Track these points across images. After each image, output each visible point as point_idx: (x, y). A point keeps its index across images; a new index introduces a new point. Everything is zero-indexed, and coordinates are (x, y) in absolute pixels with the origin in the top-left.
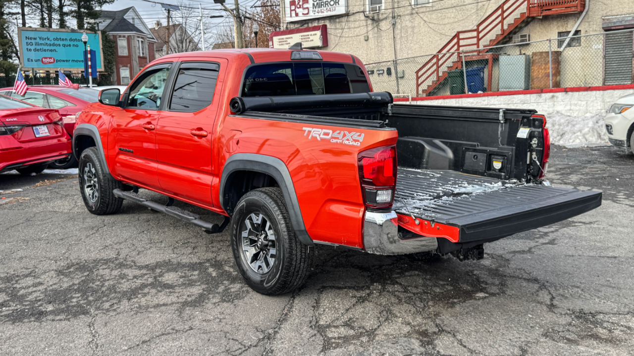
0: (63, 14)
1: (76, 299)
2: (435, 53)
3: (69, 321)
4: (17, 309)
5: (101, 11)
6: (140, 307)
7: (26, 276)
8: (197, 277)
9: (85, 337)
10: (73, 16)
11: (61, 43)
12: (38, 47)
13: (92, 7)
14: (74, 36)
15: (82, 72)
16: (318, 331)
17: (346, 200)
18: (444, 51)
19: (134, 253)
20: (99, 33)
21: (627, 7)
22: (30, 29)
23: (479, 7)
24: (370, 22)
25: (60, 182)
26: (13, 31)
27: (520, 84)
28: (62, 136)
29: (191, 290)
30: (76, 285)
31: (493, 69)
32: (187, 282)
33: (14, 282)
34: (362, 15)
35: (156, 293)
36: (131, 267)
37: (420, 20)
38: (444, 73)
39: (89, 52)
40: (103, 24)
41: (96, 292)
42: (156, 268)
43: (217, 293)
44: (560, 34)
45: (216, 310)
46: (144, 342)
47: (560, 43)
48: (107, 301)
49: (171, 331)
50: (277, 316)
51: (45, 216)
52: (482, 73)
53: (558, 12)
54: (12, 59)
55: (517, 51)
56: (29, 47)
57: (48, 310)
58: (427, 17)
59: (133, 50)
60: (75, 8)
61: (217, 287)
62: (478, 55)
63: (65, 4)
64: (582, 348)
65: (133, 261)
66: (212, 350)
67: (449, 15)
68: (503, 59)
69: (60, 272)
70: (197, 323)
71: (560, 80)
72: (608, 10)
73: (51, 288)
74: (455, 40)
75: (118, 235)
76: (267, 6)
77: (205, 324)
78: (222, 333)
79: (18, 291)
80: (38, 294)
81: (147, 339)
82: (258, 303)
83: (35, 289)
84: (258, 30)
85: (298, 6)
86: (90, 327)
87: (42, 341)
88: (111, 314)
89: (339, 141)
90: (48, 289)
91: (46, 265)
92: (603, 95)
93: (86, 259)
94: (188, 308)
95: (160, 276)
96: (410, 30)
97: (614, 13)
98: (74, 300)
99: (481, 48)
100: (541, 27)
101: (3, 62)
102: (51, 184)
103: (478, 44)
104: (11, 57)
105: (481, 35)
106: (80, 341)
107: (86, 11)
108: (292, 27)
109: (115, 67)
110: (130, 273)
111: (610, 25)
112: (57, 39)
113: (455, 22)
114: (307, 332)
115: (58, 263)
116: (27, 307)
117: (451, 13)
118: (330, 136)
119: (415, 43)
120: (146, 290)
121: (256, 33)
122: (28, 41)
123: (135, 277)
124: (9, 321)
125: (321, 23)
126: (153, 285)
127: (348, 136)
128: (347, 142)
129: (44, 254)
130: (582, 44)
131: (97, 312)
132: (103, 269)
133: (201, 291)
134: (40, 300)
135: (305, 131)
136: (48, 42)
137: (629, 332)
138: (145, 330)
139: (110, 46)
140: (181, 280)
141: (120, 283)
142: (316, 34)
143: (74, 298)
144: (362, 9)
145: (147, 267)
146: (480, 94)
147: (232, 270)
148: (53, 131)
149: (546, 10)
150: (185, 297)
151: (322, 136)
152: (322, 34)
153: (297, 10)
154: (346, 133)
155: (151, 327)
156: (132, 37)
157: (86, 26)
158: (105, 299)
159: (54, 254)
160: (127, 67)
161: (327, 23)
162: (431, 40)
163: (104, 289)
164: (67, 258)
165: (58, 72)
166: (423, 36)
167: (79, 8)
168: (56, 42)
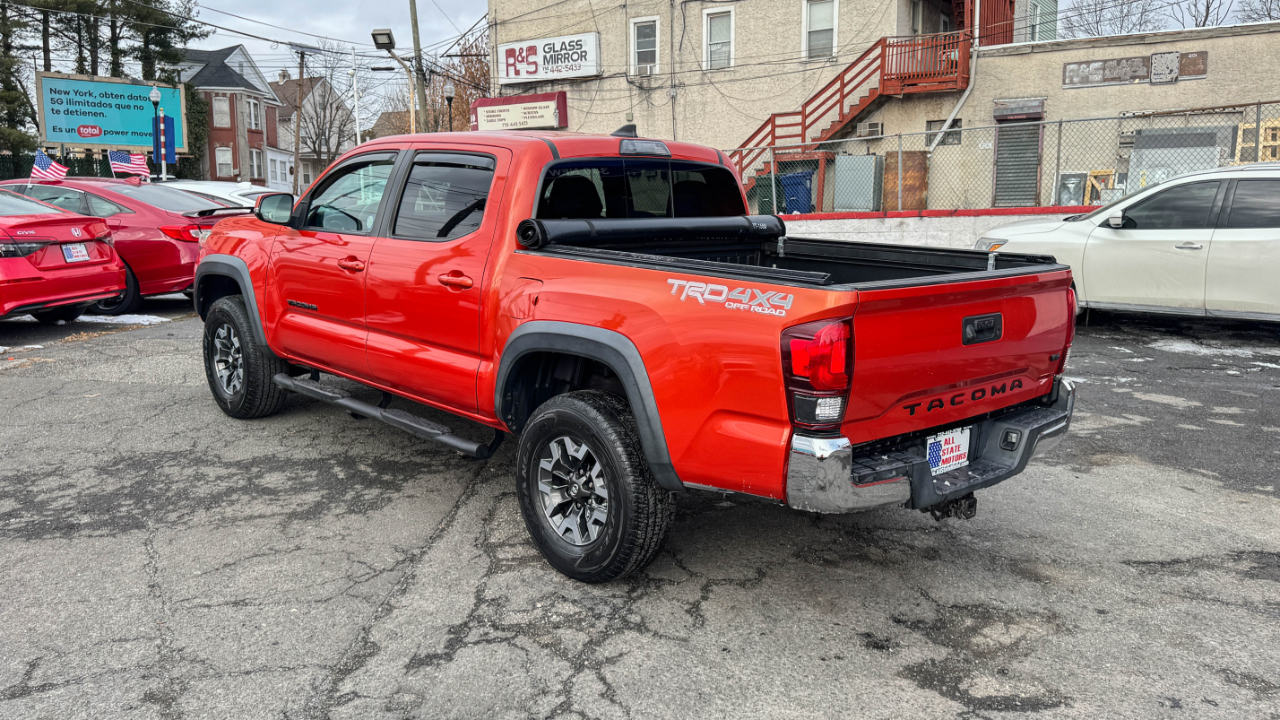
0: (117, 53)
1: (126, 507)
2: (736, 147)
3: (115, 537)
4: (33, 521)
5: (187, 50)
6: (224, 519)
7: (49, 475)
8: (314, 478)
9: (138, 559)
10: (136, 58)
11: (114, 102)
12: (72, 108)
13: (169, 42)
14: (136, 91)
15: (149, 153)
16: (485, 551)
17: (756, 413)
18: (751, 145)
19: (219, 444)
20: (181, 87)
21: (1032, 85)
22: (59, 76)
23: (807, 76)
24: (636, 92)
25: (104, 336)
26: (27, 78)
27: (866, 202)
28: (111, 260)
29: (304, 497)
30: (126, 487)
31: (826, 176)
32: (299, 486)
33: (29, 483)
34: (623, 80)
35: (249, 501)
36: (213, 464)
37: (715, 93)
38: (750, 178)
39: (162, 120)
40: (189, 71)
41: (158, 497)
42: (252, 466)
43: (343, 501)
44: (929, 123)
45: (338, 524)
46: (226, 565)
47: (929, 139)
48: (174, 511)
49: (268, 552)
50: (428, 531)
51: (81, 387)
52: (808, 181)
53: (928, 88)
54: (24, 126)
55: (863, 149)
56: (56, 107)
57: (82, 522)
58: (726, 88)
59: (240, 118)
60: (138, 43)
61: (344, 492)
62: (803, 153)
63: (121, 35)
64: (840, 571)
65: (216, 456)
66: (327, 575)
67: (760, 86)
68: (840, 159)
69: (101, 470)
70: (307, 541)
71: (927, 198)
72: (1003, 89)
73: (87, 492)
74: (769, 128)
75: (194, 418)
76: (472, 55)
77: (319, 542)
78: (344, 554)
79: (36, 496)
80: (67, 500)
81: (231, 561)
82: (403, 515)
83: (61, 493)
84: (453, 95)
85: (520, 59)
86: (146, 545)
87: (72, 563)
88: (179, 528)
89: (742, 307)
90: (84, 493)
91: (80, 459)
92: (975, 223)
93: (143, 451)
94: (296, 522)
95: (257, 477)
96: (699, 108)
97: (1013, 93)
98: (124, 509)
99: (808, 142)
100: (901, 112)
101: (8, 131)
102: (90, 339)
103: (803, 136)
104: (23, 123)
105: (809, 121)
106: (131, 564)
107: (158, 49)
108: (510, 92)
109: (207, 146)
110: (211, 472)
111: (1005, 113)
112: (106, 95)
113: (769, 98)
114: (467, 552)
115: (100, 456)
116: (49, 518)
117: (764, 85)
118: (724, 296)
119: (707, 128)
120: (235, 497)
121: (450, 99)
122: (53, 95)
123: (219, 478)
124: (20, 537)
125: (558, 88)
126: (244, 490)
127: (761, 297)
128: (759, 310)
129: (77, 443)
130: (962, 142)
131: (157, 526)
132: (170, 466)
133: (319, 498)
134: (69, 509)
135: (672, 285)
136: (91, 99)
137: (910, 552)
138: (229, 550)
139: (199, 112)
140: (290, 483)
141: (196, 487)
142: (547, 107)
143: (122, 506)
144: (623, 70)
145: (238, 464)
146: (796, 215)
147: (369, 470)
148: (96, 252)
149: (909, 85)
150: (294, 506)
151: (707, 296)
152: (558, 108)
153: (517, 64)
154: (757, 292)
155: (238, 545)
156: (239, 97)
157: (157, 75)
158: (171, 507)
159: (92, 444)
160: (228, 146)
161: (567, 88)
162: (732, 125)
163: (169, 494)
164: (114, 449)
165: (106, 151)
166: (719, 119)
167: (147, 43)
168: (104, 100)
